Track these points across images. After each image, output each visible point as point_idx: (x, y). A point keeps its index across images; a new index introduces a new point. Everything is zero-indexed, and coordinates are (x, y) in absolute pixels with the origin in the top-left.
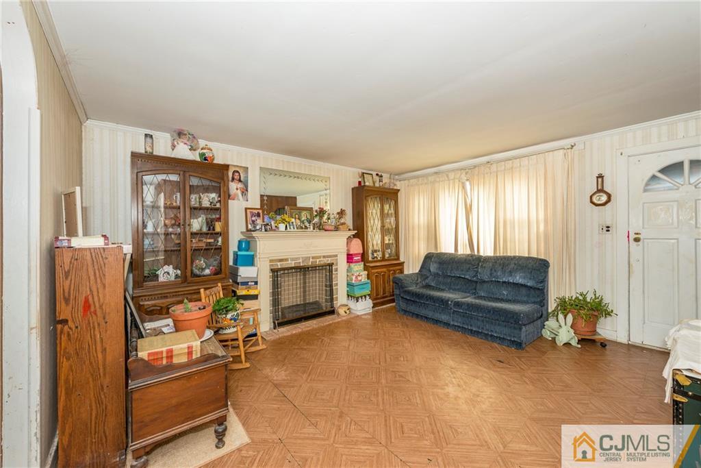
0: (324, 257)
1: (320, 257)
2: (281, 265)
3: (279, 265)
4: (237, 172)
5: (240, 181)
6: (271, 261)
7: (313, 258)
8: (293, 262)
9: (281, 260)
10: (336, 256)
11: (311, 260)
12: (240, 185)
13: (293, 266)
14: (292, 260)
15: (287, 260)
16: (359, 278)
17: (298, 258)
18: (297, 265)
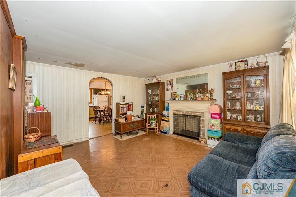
0: (196, 112)
1: (194, 112)
2: (177, 113)
3: (176, 113)
4: (170, 81)
5: (171, 84)
6: (174, 111)
7: (190, 112)
8: (182, 112)
9: (177, 111)
10: (204, 113)
11: (189, 113)
12: (171, 86)
13: (182, 114)
14: (181, 111)
15: (179, 111)
16: (213, 127)
17: (183, 111)
18: (183, 114)
